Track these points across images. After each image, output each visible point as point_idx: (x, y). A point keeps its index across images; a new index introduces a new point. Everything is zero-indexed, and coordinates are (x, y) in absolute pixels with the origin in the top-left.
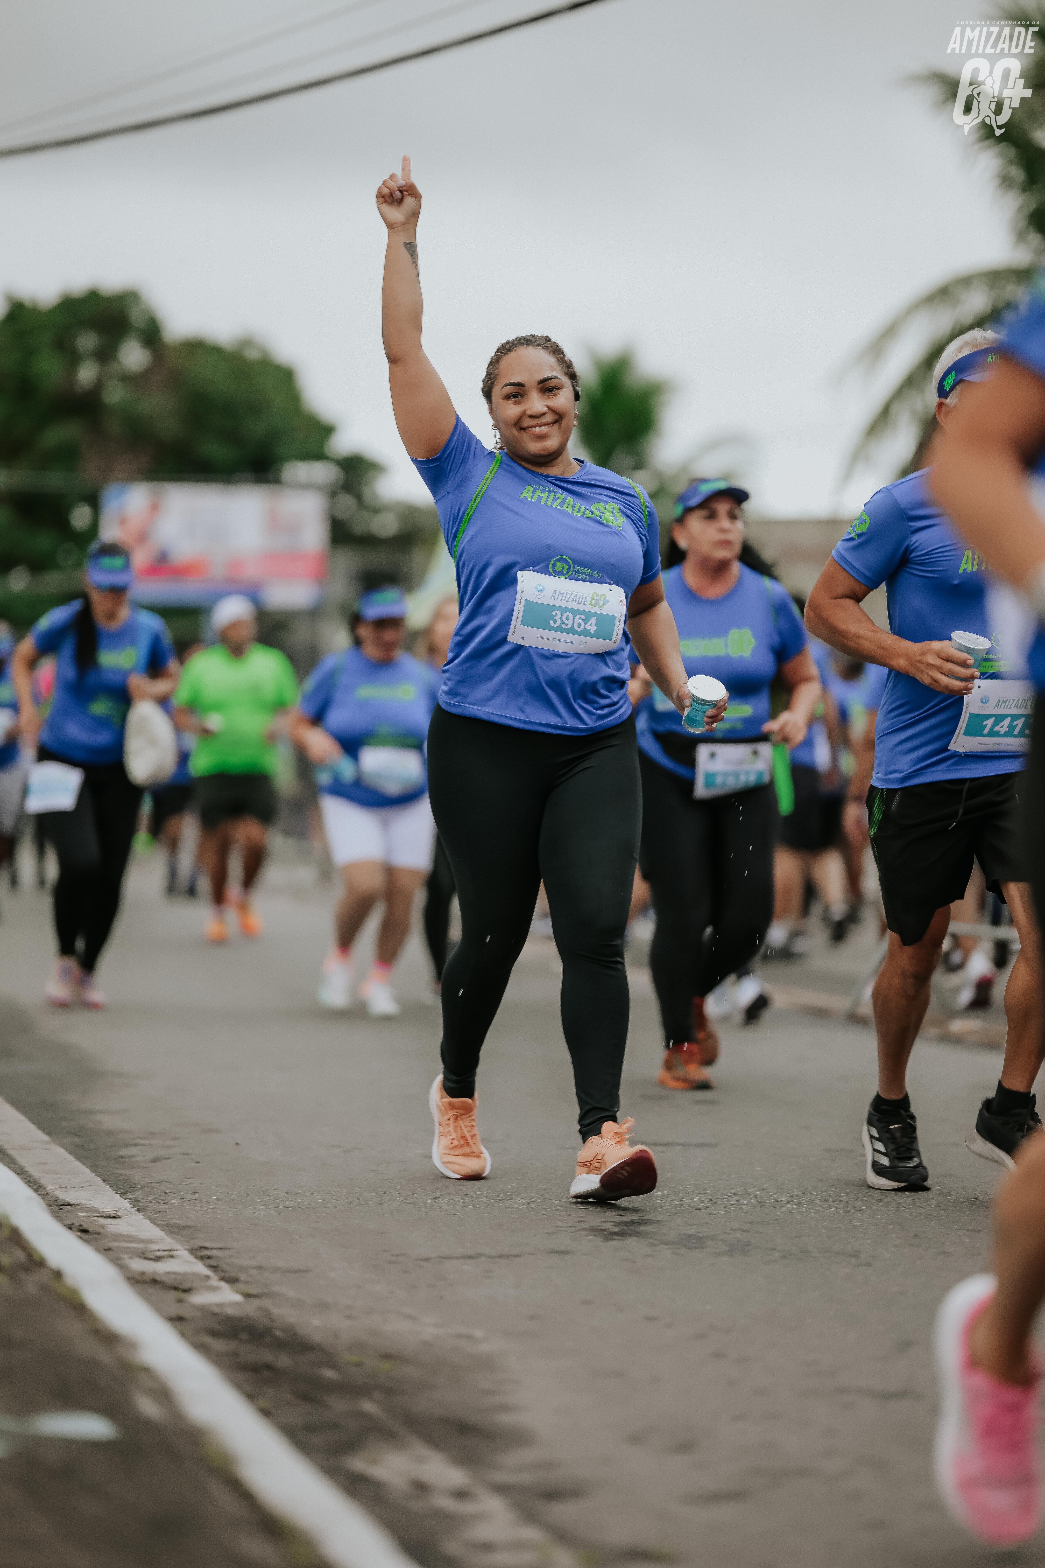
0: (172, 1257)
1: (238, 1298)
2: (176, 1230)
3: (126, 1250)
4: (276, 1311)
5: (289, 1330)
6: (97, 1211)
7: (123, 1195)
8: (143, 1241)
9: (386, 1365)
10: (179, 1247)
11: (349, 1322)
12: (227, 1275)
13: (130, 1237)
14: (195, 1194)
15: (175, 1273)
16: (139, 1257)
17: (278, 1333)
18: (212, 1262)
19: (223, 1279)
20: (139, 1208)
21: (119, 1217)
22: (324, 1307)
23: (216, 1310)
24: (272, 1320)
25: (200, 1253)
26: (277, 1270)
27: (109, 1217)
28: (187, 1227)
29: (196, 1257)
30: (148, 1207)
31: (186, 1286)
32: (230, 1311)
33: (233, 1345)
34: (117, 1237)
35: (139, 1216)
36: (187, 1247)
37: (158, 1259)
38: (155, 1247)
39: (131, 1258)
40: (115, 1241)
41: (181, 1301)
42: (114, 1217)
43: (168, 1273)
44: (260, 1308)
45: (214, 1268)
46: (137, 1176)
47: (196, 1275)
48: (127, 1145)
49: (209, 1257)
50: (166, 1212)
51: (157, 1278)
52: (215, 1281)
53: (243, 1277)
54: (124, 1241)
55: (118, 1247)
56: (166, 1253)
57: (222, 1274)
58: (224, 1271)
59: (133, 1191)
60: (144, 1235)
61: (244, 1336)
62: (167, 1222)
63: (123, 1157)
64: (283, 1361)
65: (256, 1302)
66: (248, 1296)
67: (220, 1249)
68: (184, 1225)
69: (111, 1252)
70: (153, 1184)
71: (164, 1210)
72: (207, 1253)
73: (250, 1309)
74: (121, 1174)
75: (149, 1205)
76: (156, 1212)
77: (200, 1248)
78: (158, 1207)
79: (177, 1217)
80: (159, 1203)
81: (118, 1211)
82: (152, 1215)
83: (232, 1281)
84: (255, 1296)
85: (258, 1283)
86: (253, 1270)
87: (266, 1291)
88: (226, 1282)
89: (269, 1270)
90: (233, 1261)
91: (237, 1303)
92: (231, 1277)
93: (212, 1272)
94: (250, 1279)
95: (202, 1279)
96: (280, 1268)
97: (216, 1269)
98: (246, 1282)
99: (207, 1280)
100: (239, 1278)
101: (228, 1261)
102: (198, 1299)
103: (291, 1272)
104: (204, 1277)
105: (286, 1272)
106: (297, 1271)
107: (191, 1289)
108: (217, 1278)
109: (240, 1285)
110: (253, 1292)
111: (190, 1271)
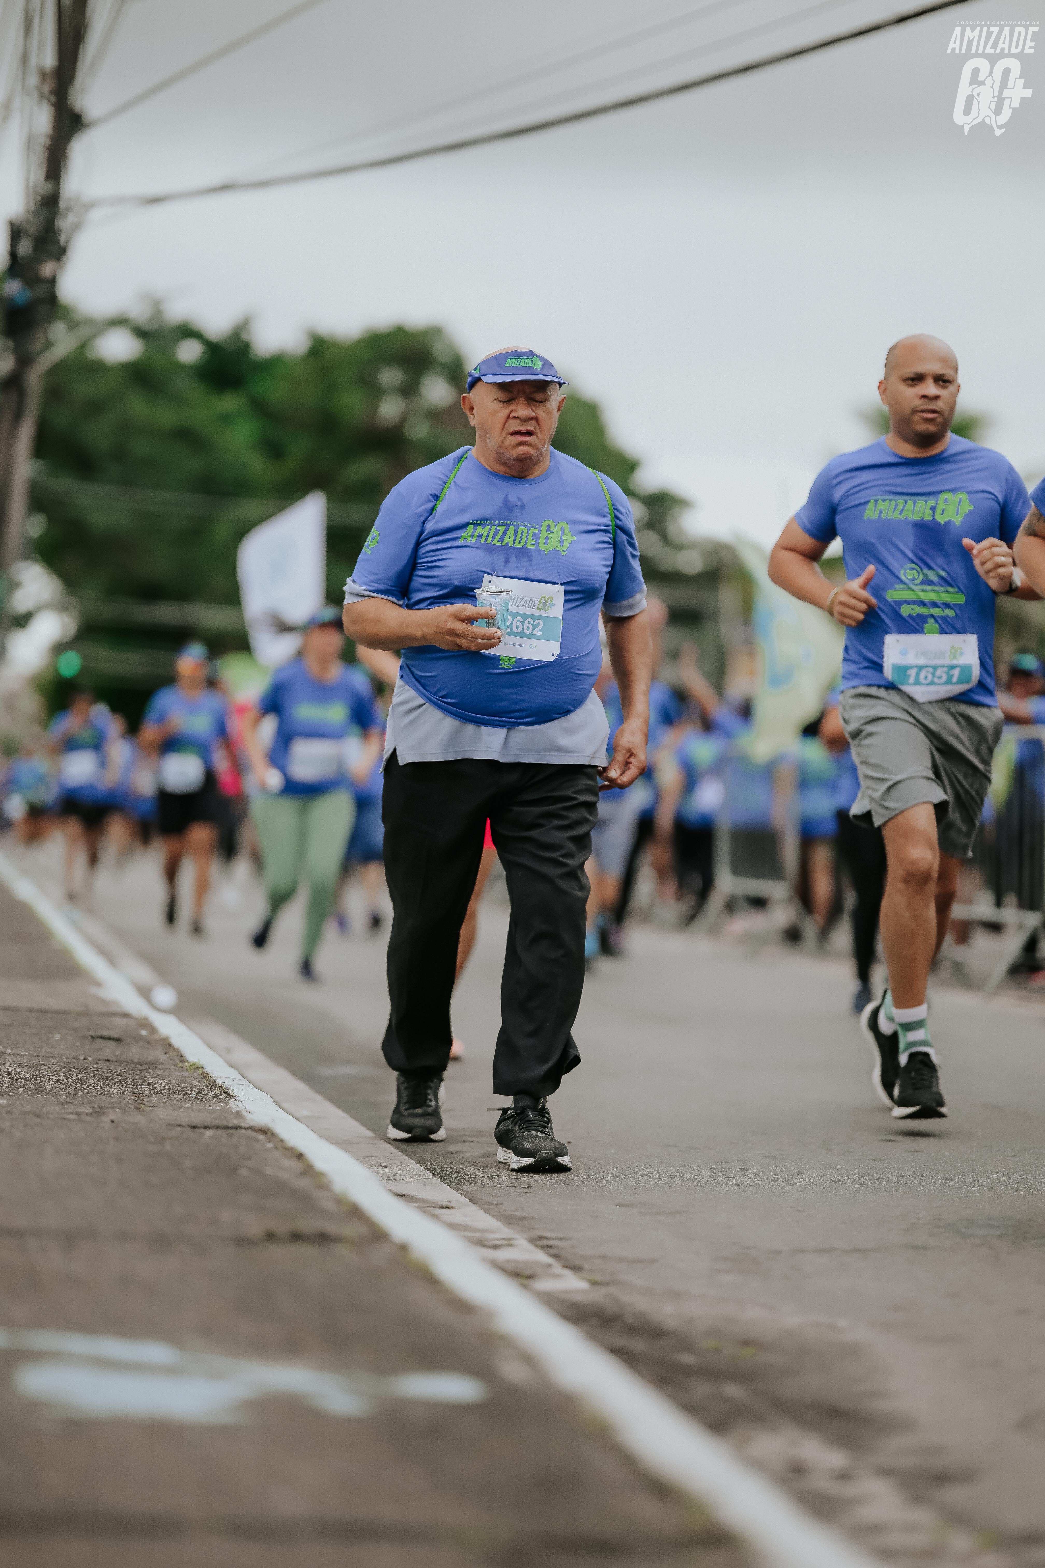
0: (510, 1245)
1: (583, 1285)
2: (513, 1220)
4: (625, 1298)
5: (641, 1316)
6: (428, 1201)
7: (455, 1188)
8: (483, 1230)
9: (747, 1352)
10: (518, 1236)
11: (704, 1309)
12: (570, 1263)
13: (466, 1226)
15: (515, 1262)
16: (477, 1245)
17: (629, 1321)
18: (553, 1251)
19: (567, 1267)
20: (473, 1200)
21: (453, 1208)
22: (675, 1295)
23: (562, 1297)
24: (621, 1307)
25: (540, 1242)
26: (622, 1259)
27: (442, 1207)
28: (523, 1218)
29: (537, 1246)
30: (482, 1199)
31: (529, 1273)
32: (577, 1298)
34: (453, 1226)
35: (472, 1208)
36: (526, 1237)
37: (496, 1247)
38: (492, 1236)
41: (526, 1286)
42: (447, 1208)
43: (508, 1261)
44: (608, 1296)
45: (556, 1256)
46: (467, 1170)
47: (537, 1263)
48: (454, 1142)
49: (549, 1247)
50: (502, 1204)
52: (557, 1269)
53: (587, 1265)
54: (460, 1230)
56: (506, 1241)
57: (565, 1263)
58: (567, 1260)
59: (465, 1184)
60: (479, 1225)
62: (503, 1213)
64: (638, 1347)
65: (603, 1290)
66: (594, 1283)
67: (562, 1238)
68: (520, 1217)
70: (485, 1176)
71: (499, 1202)
72: (549, 1242)
73: (598, 1296)
74: (451, 1168)
75: (483, 1197)
76: (491, 1204)
77: (541, 1238)
78: (492, 1199)
79: (513, 1209)
80: (493, 1195)
81: (450, 1202)
82: (486, 1207)
83: (576, 1269)
84: (602, 1283)
85: (603, 1270)
86: (597, 1259)
87: (613, 1278)
88: (569, 1269)
89: (614, 1260)
90: (576, 1250)
91: (583, 1290)
92: (575, 1266)
93: (555, 1260)
94: (596, 1267)
95: (544, 1267)
96: (624, 1258)
97: (559, 1258)
98: (592, 1270)
99: (549, 1268)
100: (583, 1266)
101: (570, 1250)
102: (544, 1285)
103: (636, 1261)
104: (545, 1265)
105: (632, 1261)
106: (643, 1261)
107: (535, 1276)
108: (559, 1266)
109: (585, 1273)
110: (600, 1280)
111: (532, 1259)
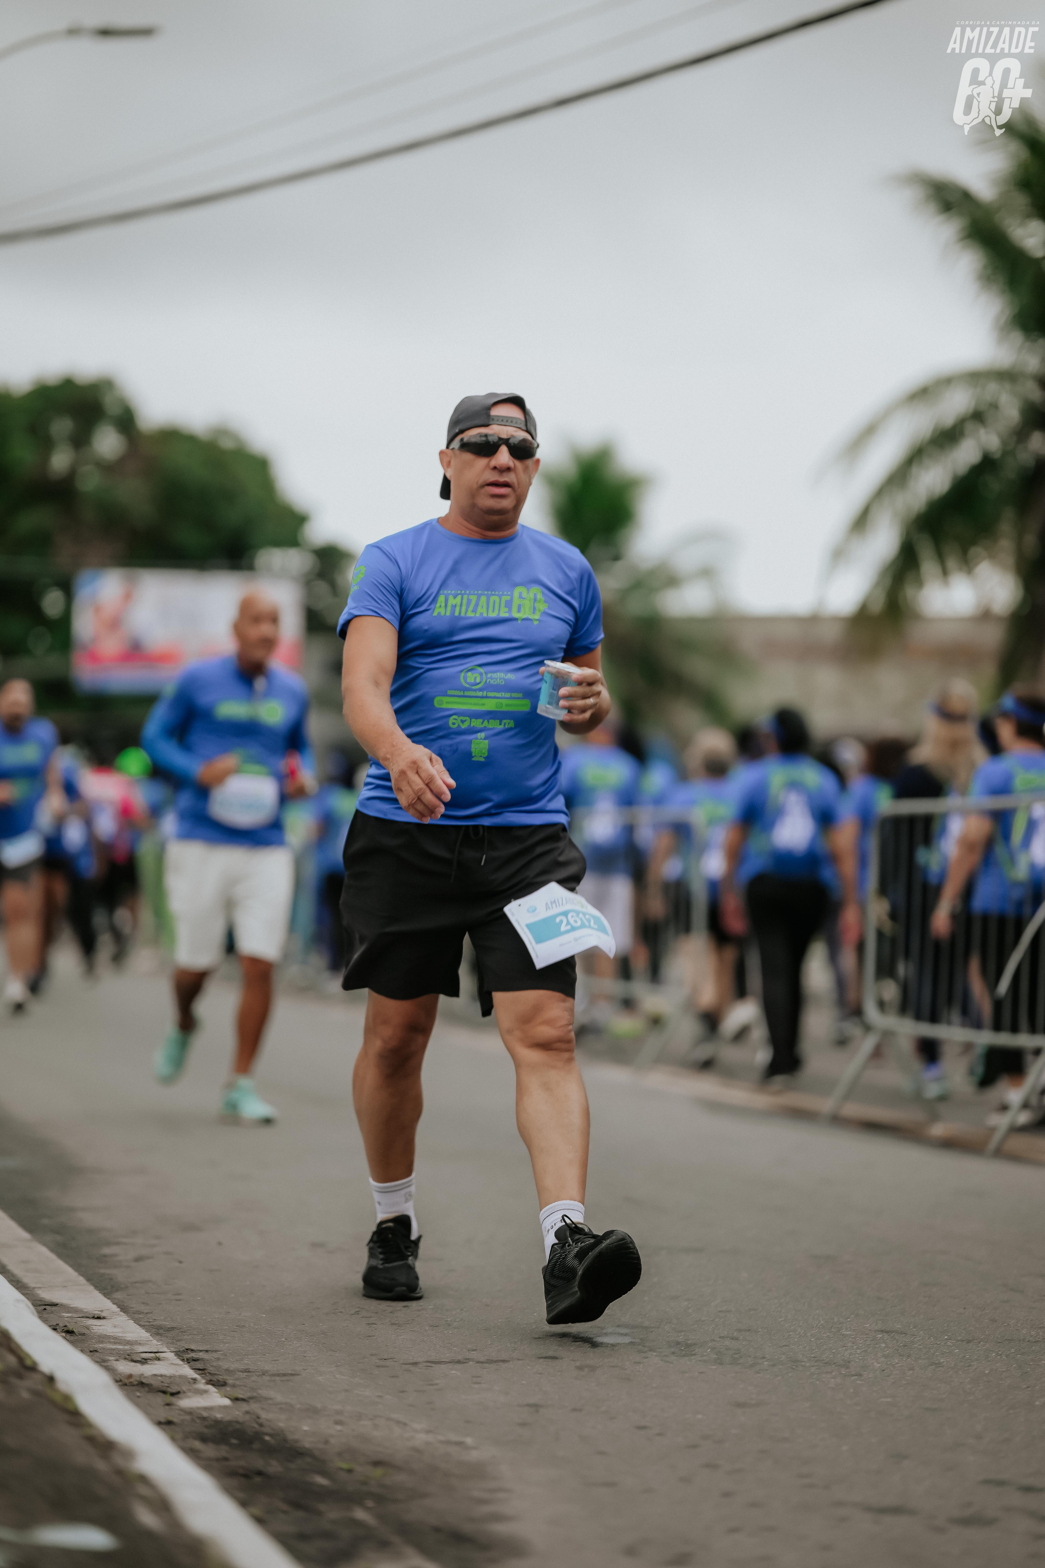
0: (158, 1359)
1: (225, 1402)
2: (161, 1331)
3: (112, 1352)
4: (264, 1415)
5: (278, 1434)
6: (81, 1311)
7: (107, 1295)
8: (129, 1343)
9: (378, 1472)
10: (165, 1349)
11: (339, 1428)
12: (214, 1378)
13: (115, 1338)
14: (179, 1294)
15: (161, 1376)
16: (126, 1359)
17: (267, 1438)
18: (199, 1365)
19: (210, 1382)
20: (124, 1309)
21: (104, 1318)
22: (312, 1412)
23: (205, 1414)
24: (261, 1425)
25: (185, 1355)
26: (264, 1373)
27: (94, 1318)
28: (173, 1329)
29: (183, 1360)
30: (133, 1308)
31: (174, 1389)
32: (218, 1416)
33: (223, 1451)
34: (103, 1338)
35: (123, 1317)
36: (172, 1349)
37: (144, 1361)
38: (140, 1349)
39: (117, 1360)
40: (102, 1342)
41: (168, 1405)
42: (99, 1318)
43: (155, 1375)
44: (247, 1412)
45: (201, 1371)
46: (120, 1275)
47: (183, 1378)
48: (108, 1244)
49: (195, 1360)
50: (151, 1313)
51: (144, 1381)
52: (202, 1385)
53: (230, 1382)
54: (110, 1342)
55: (103, 1348)
56: (152, 1355)
57: (209, 1377)
58: (210, 1374)
59: (117, 1290)
60: (130, 1337)
61: (234, 1441)
62: (152, 1323)
63: (105, 1256)
64: (274, 1467)
65: (245, 1407)
66: (236, 1400)
67: (207, 1351)
68: (168, 1327)
69: (97, 1354)
70: (137, 1284)
71: (149, 1311)
72: (193, 1355)
73: (238, 1413)
74: (104, 1274)
75: (132, 1306)
76: (140, 1313)
77: (186, 1351)
78: (142, 1308)
79: (162, 1318)
80: (143, 1303)
81: (102, 1311)
82: (137, 1316)
83: (219, 1384)
84: (243, 1400)
85: (245, 1386)
86: (241, 1373)
87: (255, 1394)
88: (213, 1385)
89: (257, 1374)
90: (221, 1364)
91: (225, 1407)
92: (218, 1381)
93: (199, 1374)
94: (237, 1383)
95: (189, 1383)
96: (267, 1371)
97: (203, 1372)
98: (234, 1386)
99: (195, 1383)
100: (227, 1381)
101: (215, 1364)
102: (188, 1402)
103: (278, 1375)
104: (190, 1380)
105: (274, 1375)
106: (284, 1375)
107: (178, 1393)
108: (204, 1381)
109: (228, 1389)
110: (241, 1396)
111: (177, 1374)
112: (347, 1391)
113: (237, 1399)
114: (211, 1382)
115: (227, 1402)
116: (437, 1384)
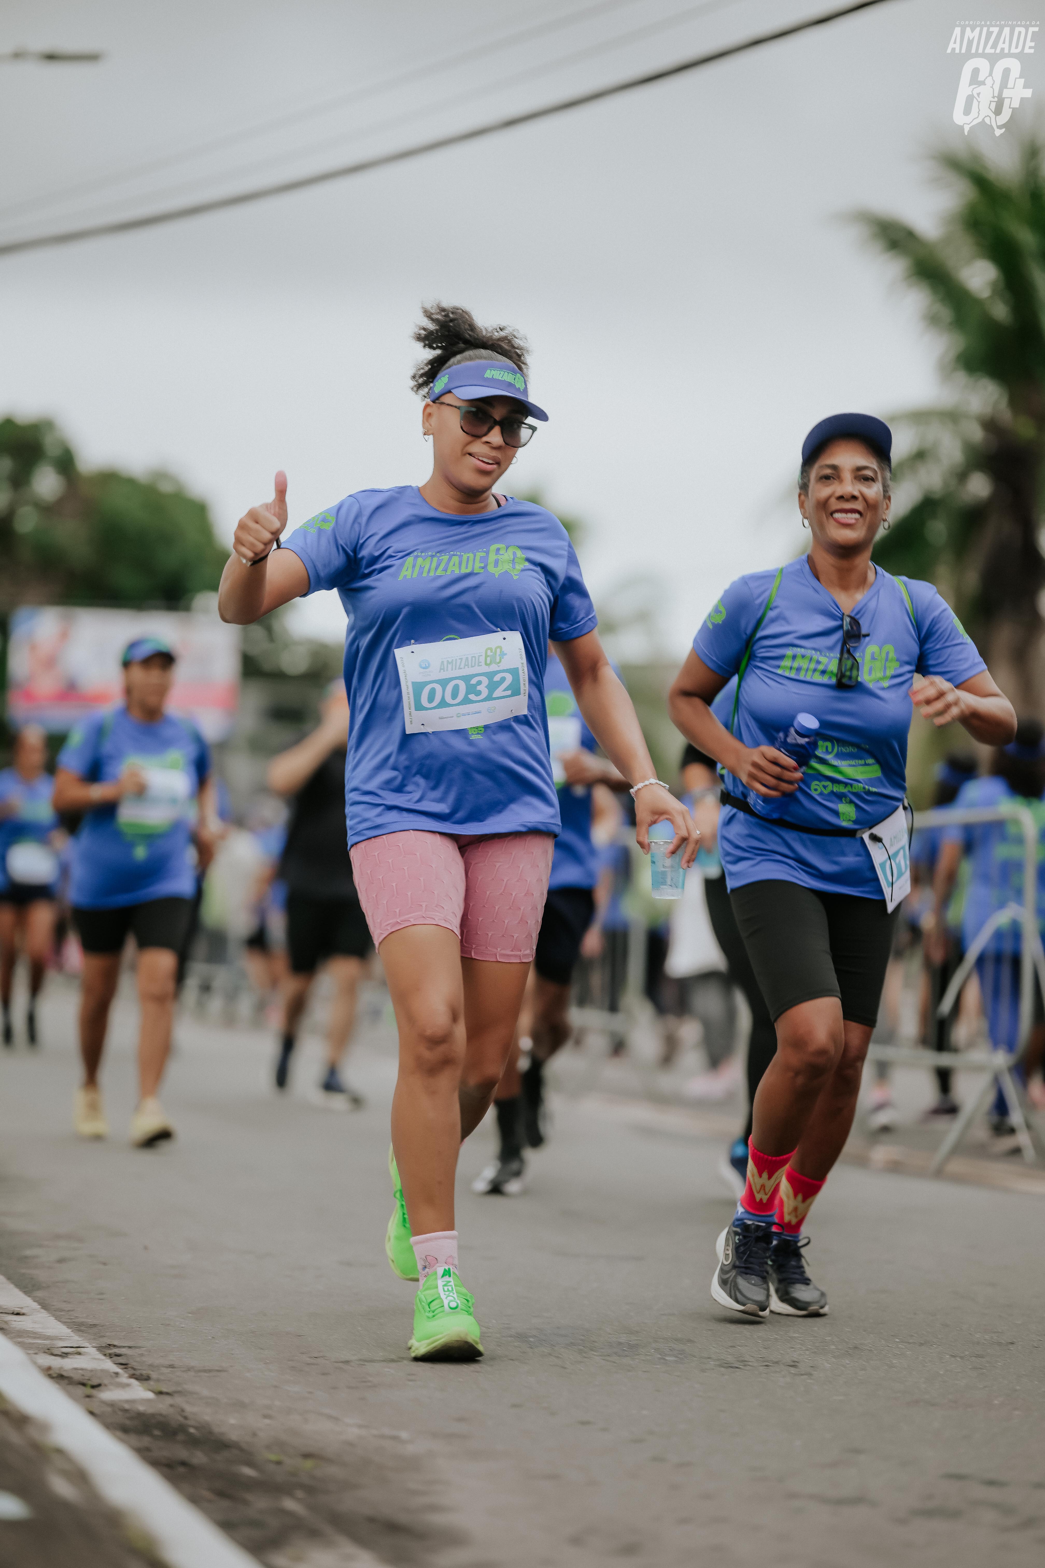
0: (79, 1354)
1: (148, 1395)
2: (82, 1328)
3: (31, 1346)
4: (189, 1409)
5: (204, 1428)
7: (27, 1293)
8: (49, 1337)
9: (308, 1465)
10: (87, 1345)
11: (267, 1421)
12: (138, 1373)
13: (37, 1333)
14: (102, 1294)
15: (82, 1370)
16: (45, 1352)
17: (191, 1430)
18: (122, 1360)
19: (132, 1376)
20: (45, 1306)
21: (24, 1314)
22: (240, 1406)
23: (127, 1406)
24: (185, 1418)
25: (109, 1350)
26: (189, 1369)
27: (13, 1313)
28: (95, 1325)
29: (105, 1355)
30: (53, 1305)
31: (95, 1382)
32: (140, 1408)
33: (146, 1441)
34: (22, 1333)
35: (43, 1314)
36: (95, 1345)
37: (64, 1355)
38: (61, 1343)
39: (36, 1354)
41: (88, 1397)
42: (18, 1314)
43: (76, 1369)
44: (171, 1406)
45: (124, 1365)
46: (42, 1275)
47: (104, 1373)
48: (32, 1246)
49: (117, 1355)
50: (73, 1311)
51: (65, 1372)
52: (124, 1378)
53: (154, 1375)
54: (30, 1337)
55: (23, 1343)
56: (72, 1350)
57: (132, 1372)
58: (134, 1369)
59: (38, 1289)
60: (49, 1332)
61: (155, 1434)
62: (74, 1320)
63: (27, 1257)
64: (196, 1460)
65: (168, 1400)
66: (159, 1393)
67: (130, 1347)
68: (92, 1324)
70: (59, 1284)
71: (71, 1309)
72: (116, 1351)
73: (161, 1406)
74: (25, 1274)
75: (55, 1303)
76: (62, 1310)
77: (110, 1345)
78: (65, 1306)
79: (85, 1316)
80: (65, 1302)
81: (22, 1308)
82: (58, 1313)
83: (143, 1378)
84: (167, 1394)
85: (169, 1381)
86: (164, 1369)
87: (179, 1389)
88: (137, 1379)
89: (182, 1369)
90: (144, 1359)
91: (149, 1401)
92: (141, 1375)
93: (122, 1369)
94: (162, 1377)
95: (111, 1376)
96: (193, 1367)
97: (125, 1366)
98: (158, 1380)
99: (117, 1377)
100: (150, 1376)
101: (138, 1359)
102: (108, 1395)
103: (205, 1371)
104: (113, 1374)
105: (200, 1371)
106: (210, 1371)
107: (99, 1385)
108: (126, 1375)
109: (152, 1383)
110: (164, 1390)
111: (99, 1368)
112: (276, 1387)
113: (161, 1393)
114: (134, 1376)
115: (150, 1395)
116: (370, 1381)
